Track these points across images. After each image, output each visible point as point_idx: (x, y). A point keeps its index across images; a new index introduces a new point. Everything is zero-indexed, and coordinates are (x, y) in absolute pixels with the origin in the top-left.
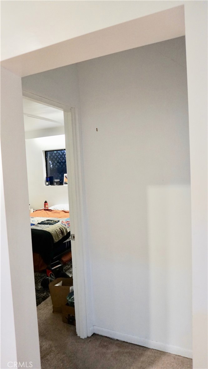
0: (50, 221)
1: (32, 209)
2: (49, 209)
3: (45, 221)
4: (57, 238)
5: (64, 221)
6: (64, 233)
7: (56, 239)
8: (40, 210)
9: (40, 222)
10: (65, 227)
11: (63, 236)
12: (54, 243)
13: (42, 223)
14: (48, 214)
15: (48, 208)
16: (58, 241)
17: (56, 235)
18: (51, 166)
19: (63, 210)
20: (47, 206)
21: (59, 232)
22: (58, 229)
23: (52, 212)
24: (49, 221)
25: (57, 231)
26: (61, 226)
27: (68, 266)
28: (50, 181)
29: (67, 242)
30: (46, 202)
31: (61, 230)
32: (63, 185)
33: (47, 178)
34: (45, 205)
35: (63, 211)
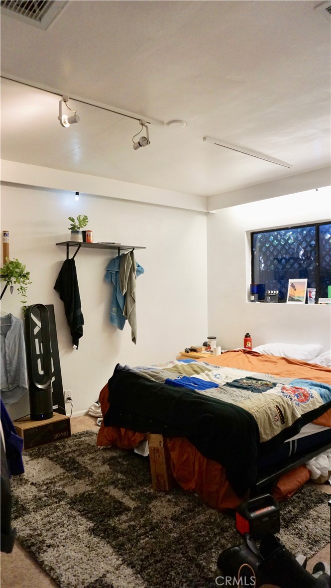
0: (254, 382)
1: (220, 348)
2: (254, 350)
3: (242, 379)
4: (268, 432)
5: (288, 386)
6: (287, 418)
7: (266, 434)
8: (235, 351)
9: (230, 381)
10: (290, 403)
11: (284, 427)
12: (261, 441)
13: (236, 385)
14: (250, 362)
15: (250, 348)
16: (271, 439)
17: (267, 422)
18: (263, 265)
19: (283, 356)
20: (250, 344)
21: (274, 415)
22: (273, 406)
23: (260, 358)
24: (252, 380)
25: (269, 412)
26: (279, 400)
27: (294, 508)
28: (259, 292)
29: (293, 441)
30: (247, 336)
31: (280, 411)
32: (286, 302)
33: (252, 285)
34: (246, 341)
35: (283, 358)
